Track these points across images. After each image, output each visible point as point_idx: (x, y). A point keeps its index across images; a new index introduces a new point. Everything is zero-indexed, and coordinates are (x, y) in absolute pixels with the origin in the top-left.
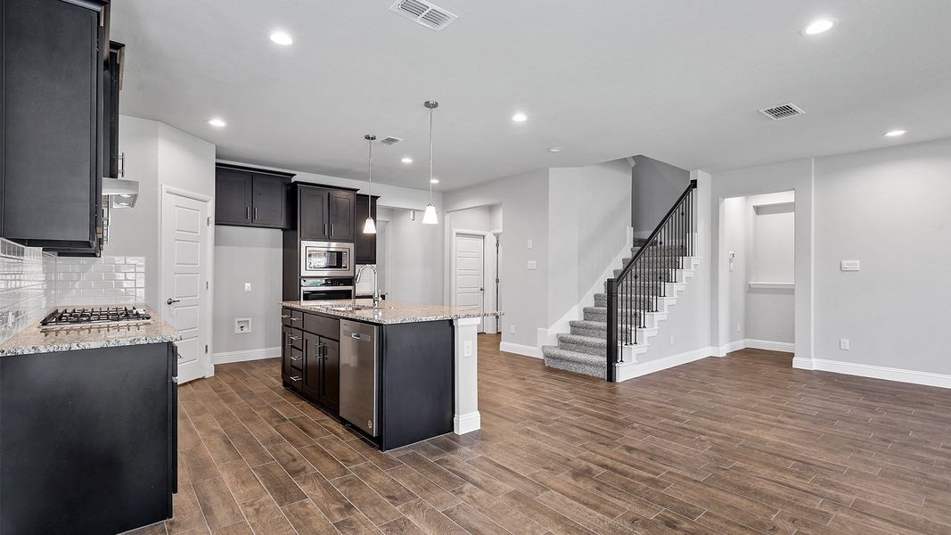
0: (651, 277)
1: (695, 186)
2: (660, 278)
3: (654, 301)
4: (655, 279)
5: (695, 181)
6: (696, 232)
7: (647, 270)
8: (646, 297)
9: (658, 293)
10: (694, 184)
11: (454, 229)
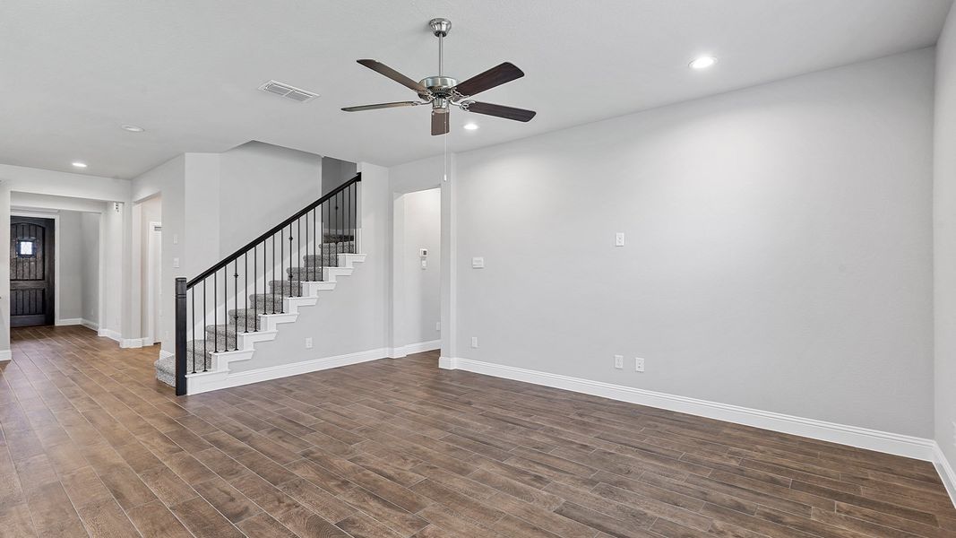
1: (359, 179)
5: (360, 174)
6: (360, 227)
10: (358, 176)
11: (151, 222)
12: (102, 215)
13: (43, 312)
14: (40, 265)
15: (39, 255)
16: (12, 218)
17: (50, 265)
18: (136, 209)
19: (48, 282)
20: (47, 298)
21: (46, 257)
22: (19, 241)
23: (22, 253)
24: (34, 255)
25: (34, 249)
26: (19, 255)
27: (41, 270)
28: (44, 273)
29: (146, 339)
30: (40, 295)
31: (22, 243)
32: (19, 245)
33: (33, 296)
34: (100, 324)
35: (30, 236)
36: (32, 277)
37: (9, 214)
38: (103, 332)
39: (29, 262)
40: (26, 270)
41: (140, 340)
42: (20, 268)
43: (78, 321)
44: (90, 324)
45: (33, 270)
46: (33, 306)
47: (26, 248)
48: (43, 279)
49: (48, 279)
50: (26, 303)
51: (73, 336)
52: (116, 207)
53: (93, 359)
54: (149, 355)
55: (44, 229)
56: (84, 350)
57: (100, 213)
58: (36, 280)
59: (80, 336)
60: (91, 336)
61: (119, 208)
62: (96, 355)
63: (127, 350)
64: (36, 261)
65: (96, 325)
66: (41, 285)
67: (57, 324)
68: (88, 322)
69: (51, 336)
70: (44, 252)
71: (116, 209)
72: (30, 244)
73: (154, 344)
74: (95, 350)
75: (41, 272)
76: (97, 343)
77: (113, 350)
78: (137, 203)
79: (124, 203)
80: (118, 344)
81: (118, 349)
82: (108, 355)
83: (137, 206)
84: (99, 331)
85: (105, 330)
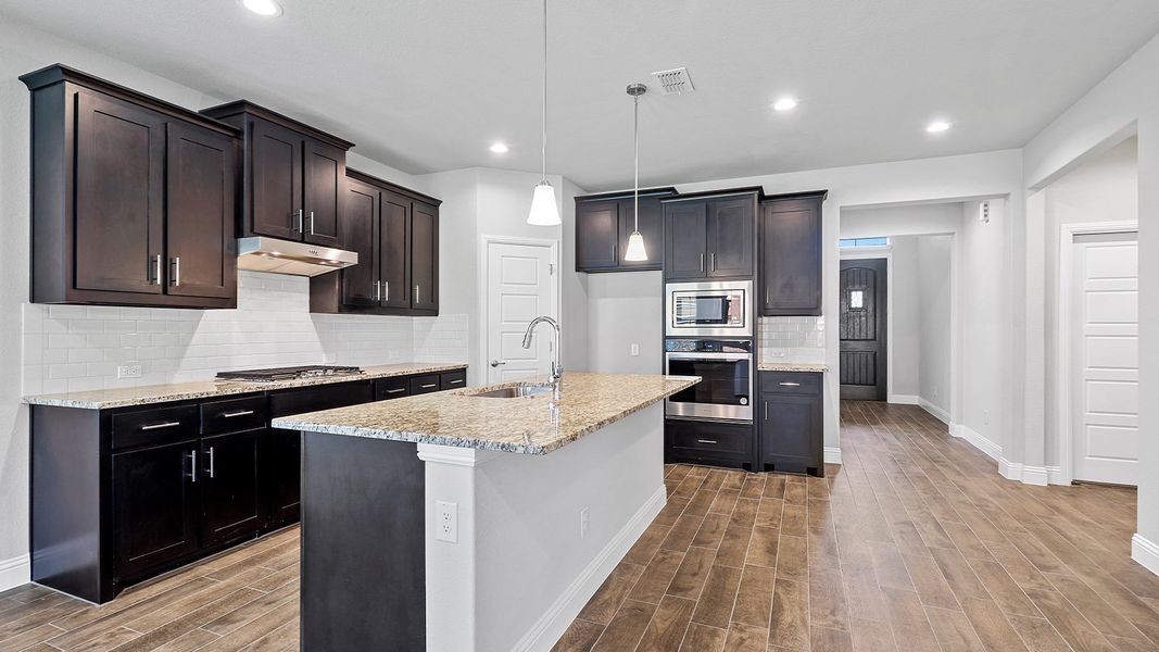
11: (1064, 226)
12: (956, 235)
13: (875, 383)
14: (871, 321)
15: (870, 308)
16: (841, 262)
17: (881, 321)
18: (1035, 202)
19: (880, 344)
20: (878, 364)
21: (878, 310)
22: (850, 291)
23: (853, 306)
24: (865, 308)
25: (864, 299)
26: (850, 309)
27: (872, 327)
28: (875, 332)
29: (1055, 469)
30: (871, 361)
32: (850, 296)
33: (864, 361)
34: (953, 416)
35: (860, 284)
36: (863, 336)
37: (839, 258)
38: (957, 430)
39: (860, 317)
40: (857, 328)
41: (1043, 470)
42: (851, 325)
43: (914, 400)
44: (935, 409)
45: (863, 327)
46: (864, 373)
47: (857, 299)
48: (875, 339)
49: (880, 339)
50: (857, 369)
51: (915, 428)
52: (986, 211)
53: (964, 503)
54: (1084, 523)
55: (875, 273)
56: (939, 468)
57: (953, 234)
58: (867, 340)
59: (924, 430)
60: (938, 432)
61: (990, 213)
62: (964, 488)
63: (1019, 488)
64: (866, 316)
65: (944, 413)
66: (872, 347)
67: (889, 401)
68: (930, 405)
69: (885, 422)
70: (875, 304)
71: (986, 216)
72: (860, 293)
73: (1073, 483)
74: (959, 474)
75: (872, 331)
76: (954, 453)
77: (987, 475)
78: (1037, 188)
79: (1008, 194)
80: (996, 465)
81: (997, 478)
82: (987, 496)
83: (1038, 194)
84: (951, 425)
85: (963, 427)
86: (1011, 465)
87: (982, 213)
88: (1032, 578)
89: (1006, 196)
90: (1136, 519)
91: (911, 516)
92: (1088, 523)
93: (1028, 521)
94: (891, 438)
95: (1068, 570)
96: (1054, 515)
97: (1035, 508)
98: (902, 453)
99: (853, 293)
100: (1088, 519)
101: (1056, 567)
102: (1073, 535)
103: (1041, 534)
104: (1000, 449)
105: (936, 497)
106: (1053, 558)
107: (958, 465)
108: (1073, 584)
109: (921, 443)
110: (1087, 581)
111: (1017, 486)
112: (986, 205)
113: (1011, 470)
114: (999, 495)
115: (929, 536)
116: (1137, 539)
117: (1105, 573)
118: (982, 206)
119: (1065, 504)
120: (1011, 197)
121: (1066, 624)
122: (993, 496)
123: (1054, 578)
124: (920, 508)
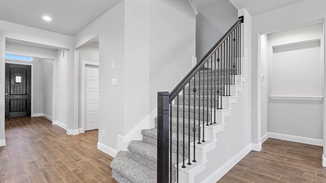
0: (210, 92)
1: (242, 21)
2: (218, 92)
3: (213, 113)
4: (213, 93)
5: (242, 17)
6: (243, 56)
7: (206, 86)
8: (205, 108)
9: (216, 105)
10: (242, 19)
11: (83, 62)
12: (55, 61)
13: (26, 110)
14: (24, 88)
15: (24, 83)
17: (29, 88)
18: (76, 53)
19: (28, 96)
20: (27, 103)
21: (28, 84)
22: (15, 76)
23: (17, 81)
24: (22, 83)
25: (22, 80)
26: (15, 82)
27: (25, 90)
28: (26, 92)
29: (81, 129)
30: (24, 102)
31: (16, 77)
32: (15, 78)
33: (21, 102)
34: (54, 118)
35: (20, 73)
36: (21, 93)
38: (55, 122)
39: (20, 86)
40: (18, 90)
41: (78, 130)
42: (15, 89)
43: (41, 115)
44: (48, 117)
45: (21, 90)
46: (21, 107)
47: (18, 79)
48: (26, 94)
49: (28, 94)
50: (18, 106)
51: (40, 124)
52: (63, 54)
53: (55, 147)
54: (87, 142)
55: (26, 70)
56: (48, 136)
57: (54, 60)
58: (23, 95)
59: (44, 124)
60: (49, 124)
61: (65, 55)
62: (55, 142)
63: (72, 137)
64: (23, 86)
65: (51, 117)
66: (25, 97)
67: (32, 116)
68: (46, 115)
69: (30, 124)
70: (26, 81)
71: (63, 55)
72: (20, 77)
73: (85, 132)
74: (54, 137)
75: (25, 91)
76: (53, 130)
77: (63, 135)
78: (77, 49)
79: (69, 49)
80: (65, 131)
81: (66, 135)
82: (63, 142)
83: (77, 51)
84: (53, 121)
85: (56, 121)
86: (70, 130)
87: (62, 55)
88: (74, 166)
89: (69, 50)
90: (98, 137)
91: (35, 158)
92: (89, 142)
93: (73, 147)
94: (31, 130)
95: (84, 159)
96: (80, 142)
97: (76, 142)
98: (34, 134)
99: (17, 77)
100: (88, 141)
101: (81, 159)
102: (85, 147)
103: (77, 150)
104: (67, 126)
105: (46, 148)
106: (80, 156)
107: (55, 134)
108: (84, 162)
109: (42, 129)
110: (88, 160)
111: (71, 136)
112: (63, 52)
113: (70, 132)
114: (66, 141)
115: (41, 164)
116: (99, 143)
117: (92, 155)
118: (62, 52)
119: (83, 138)
120: (70, 50)
121: (83, 177)
122: (64, 142)
123: (80, 163)
124: (39, 154)
